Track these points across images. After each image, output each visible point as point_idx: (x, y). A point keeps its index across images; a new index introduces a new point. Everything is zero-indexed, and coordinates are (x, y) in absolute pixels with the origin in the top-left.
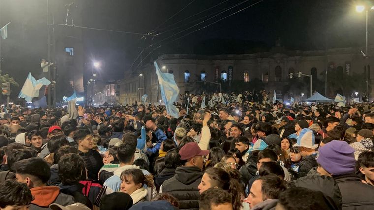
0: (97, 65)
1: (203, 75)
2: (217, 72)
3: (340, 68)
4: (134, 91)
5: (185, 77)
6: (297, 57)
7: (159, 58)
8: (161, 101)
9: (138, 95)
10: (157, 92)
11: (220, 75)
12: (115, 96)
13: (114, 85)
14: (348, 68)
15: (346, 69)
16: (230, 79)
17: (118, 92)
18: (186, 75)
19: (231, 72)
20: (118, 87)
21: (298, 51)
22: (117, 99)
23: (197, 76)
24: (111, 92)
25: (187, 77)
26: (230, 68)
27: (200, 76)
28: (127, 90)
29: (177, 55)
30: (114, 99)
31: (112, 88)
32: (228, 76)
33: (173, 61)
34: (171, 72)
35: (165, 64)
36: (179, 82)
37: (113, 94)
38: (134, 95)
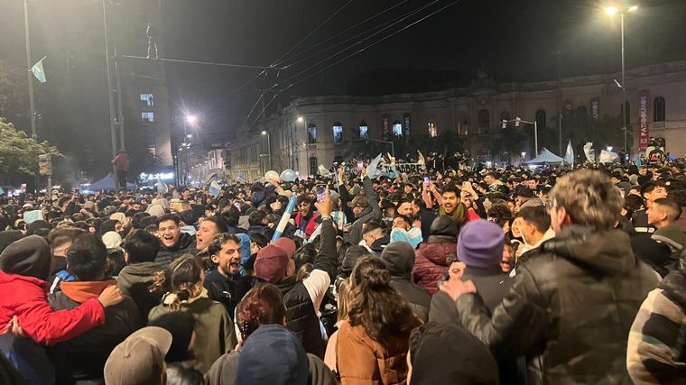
0: (191, 119)
1: (364, 129)
2: (386, 123)
3: (582, 109)
4: (254, 160)
5: (335, 134)
6: (513, 94)
7: (292, 104)
9: (260, 166)
10: (291, 159)
11: (390, 128)
12: (224, 168)
13: (221, 150)
14: (595, 107)
15: (591, 110)
16: (408, 133)
17: (229, 163)
18: (337, 130)
19: (407, 122)
20: (228, 154)
21: (514, 84)
22: (227, 173)
23: (353, 130)
24: (217, 162)
25: (338, 134)
26: (406, 115)
27: (360, 131)
28: (242, 159)
29: (319, 99)
30: (222, 173)
31: (219, 156)
32: (404, 129)
33: (314, 108)
34: (311, 126)
35: (301, 114)
36: (326, 143)
37: (221, 165)
38: (255, 166)
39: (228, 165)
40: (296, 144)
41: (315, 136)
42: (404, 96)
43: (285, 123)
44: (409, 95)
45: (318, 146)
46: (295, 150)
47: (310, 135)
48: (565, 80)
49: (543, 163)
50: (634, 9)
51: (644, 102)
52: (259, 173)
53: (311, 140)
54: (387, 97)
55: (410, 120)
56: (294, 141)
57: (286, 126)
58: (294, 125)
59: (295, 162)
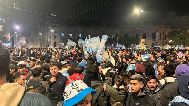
1: (71, 35)
2: (77, 34)
3: (127, 34)
4: (36, 41)
5: (62, 36)
6: (111, 29)
7: (49, 26)
8: (50, 46)
9: (38, 43)
10: (48, 42)
11: (78, 35)
12: (26, 43)
13: (25, 38)
14: (130, 34)
15: (129, 35)
16: (83, 37)
17: (28, 42)
18: (63, 34)
19: (83, 34)
20: (27, 39)
21: (111, 27)
22: (27, 45)
23: (68, 35)
24: (23, 41)
25: (63, 36)
26: (83, 32)
28: (32, 41)
29: (58, 25)
30: (25, 44)
31: (24, 39)
32: (82, 36)
33: (56, 28)
34: (55, 32)
35: (53, 29)
36: (59, 38)
37: (24, 42)
38: (36, 43)
39: (27, 42)
40: (50, 38)
41: (56, 36)
42: (82, 27)
43: (47, 31)
44: (84, 27)
45: (57, 39)
46: (50, 39)
47: (55, 35)
49: (119, 48)
50: (142, 11)
51: (141, 34)
52: (37, 45)
53: (55, 37)
54: (78, 27)
55: (84, 34)
56: (50, 36)
57: (47, 32)
58: (50, 32)
59: (50, 43)
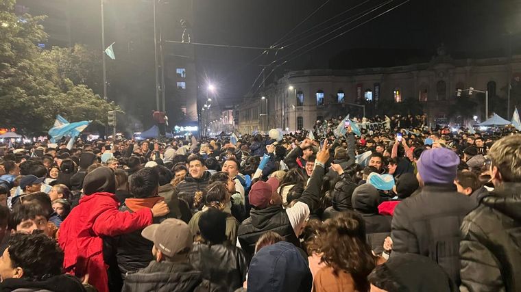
0: (211, 87)
1: (341, 96)
2: (359, 91)
4: (255, 118)
5: (318, 99)
6: (468, 68)
7: (285, 76)
8: (287, 129)
9: (260, 123)
11: (363, 95)
12: (234, 124)
13: (232, 111)
16: (377, 99)
17: (238, 120)
18: (319, 96)
19: (377, 90)
20: (237, 113)
21: (469, 60)
22: (237, 128)
23: (332, 96)
24: (229, 119)
25: (320, 99)
26: (376, 84)
27: (337, 97)
28: (247, 117)
29: (306, 72)
30: (232, 127)
31: (230, 114)
32: (374, 96)
33: (302, 79)
34: (299, 92)
35: (293, 83)
36: (310, 106)
37: (231, 121)
38: (255, 123)
39: (237, 122)
40: (287, 107)
41: (302, 101)
42: (375, 69)
43: (280, 90)
44: (379, 69)
45: (304, 108)
46: (286, 111)
47: (298, 100)
48: (515, 57)
49: (493, 126)
52: (259, 128)
53: (299, 104)
54: (360, 70)
55: (379, 89)
56: (286, 104)
57: (280, 93)
58: (286, 92)
59: (286, 121)
